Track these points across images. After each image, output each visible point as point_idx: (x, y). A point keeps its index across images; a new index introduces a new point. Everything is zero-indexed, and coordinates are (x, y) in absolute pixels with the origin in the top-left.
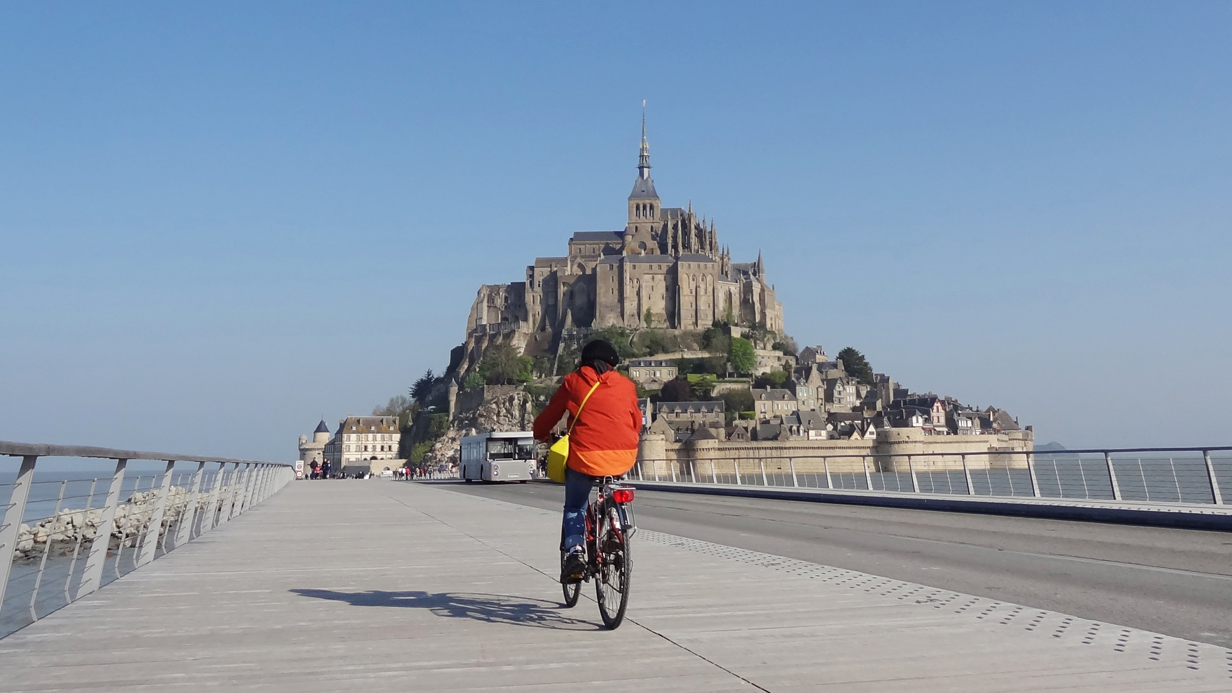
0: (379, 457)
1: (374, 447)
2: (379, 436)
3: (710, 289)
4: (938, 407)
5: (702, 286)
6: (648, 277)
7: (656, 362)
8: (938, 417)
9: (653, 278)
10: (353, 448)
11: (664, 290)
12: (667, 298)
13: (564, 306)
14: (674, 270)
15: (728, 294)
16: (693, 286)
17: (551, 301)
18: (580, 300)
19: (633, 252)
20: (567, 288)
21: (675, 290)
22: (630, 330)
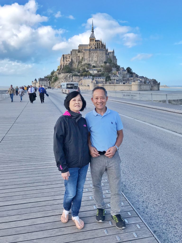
0: (46, 85)
1: (45, 84)
2: (45, 82)
3: (104, 56)
7: (94, 69)
10: (41, 83)
11: (95, 56)
12: (96, 58)
13: (78, 59)
14: (98, 52)
15: (107, 57)
16: (101, 55)
17: (75, 58)
18: (81, 58)
19: (90, 49)
20: (78, 55)
21: (98, 56)
22: (89, 63)
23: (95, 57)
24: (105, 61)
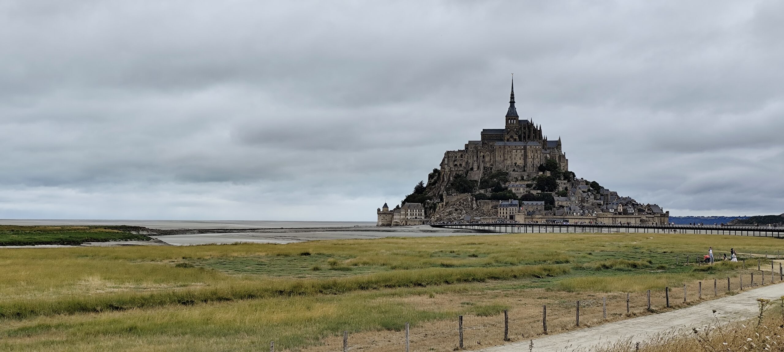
1: (416, 214)
2: (417, 210)
3: (539, 156)
4: (620, 206)
5: (536, 155)
6: (514, 151)
7: (518, 185)
8: (620, 209)
9: (516, 151)
10: (409, 214)
11: (521, 156)
12: (522, 159)
13: (481, 161)
14: (525, 148)
15: (546, 157)
16: (532, 155)
17: (475, 158)
18: (487, 159)
19: (508, 140)
20: (482, 154)
21: (525, 157)
22: (507, 172)
23: (519, 159)
24: (541, 165)
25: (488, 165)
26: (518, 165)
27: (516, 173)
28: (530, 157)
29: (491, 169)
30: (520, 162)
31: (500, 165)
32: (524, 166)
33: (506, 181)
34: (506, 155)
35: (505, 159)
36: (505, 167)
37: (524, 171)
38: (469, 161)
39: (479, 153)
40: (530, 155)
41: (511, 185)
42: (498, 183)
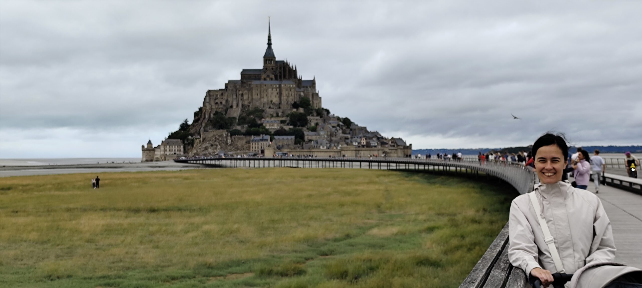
2: (176, 146)
3: (293, 94)
4: (363, 139)
5: (290, 93)
6: (270, 89)
8: (364, 142)
9: (272, 90)
10: (168, 150)
11: (276, 94)
12: (277, 97)
13: (240, 99)
14: (280, 87)
15: (300, 95)
16: (287, 93)
17: (234, 97)
18: (245, 97)
19: (265, 79)
20: (240, 92)
21: (280, 94)
22: (264, 109)
23: (275, 96)
24: (295, 103)
25: (246, 103)
26: (274, 103)
27: (272, 110)
28: (284, 95)
29: (249, 106)
30: (276, 100)
31: (257, 103)
32: (280, 104)
33: (261, 118)
34: (262, 94)
35: (262, 97)
36: (261, 104)
37: (280, 108)
38: (229, 99)
39: (238, 91)
40: (284, 93)
41: (266, 121)
42: (254, 120)
